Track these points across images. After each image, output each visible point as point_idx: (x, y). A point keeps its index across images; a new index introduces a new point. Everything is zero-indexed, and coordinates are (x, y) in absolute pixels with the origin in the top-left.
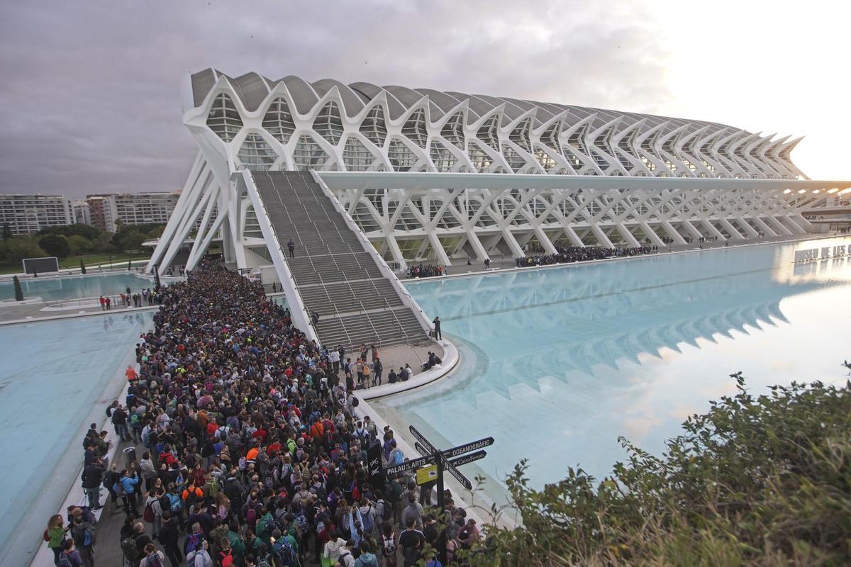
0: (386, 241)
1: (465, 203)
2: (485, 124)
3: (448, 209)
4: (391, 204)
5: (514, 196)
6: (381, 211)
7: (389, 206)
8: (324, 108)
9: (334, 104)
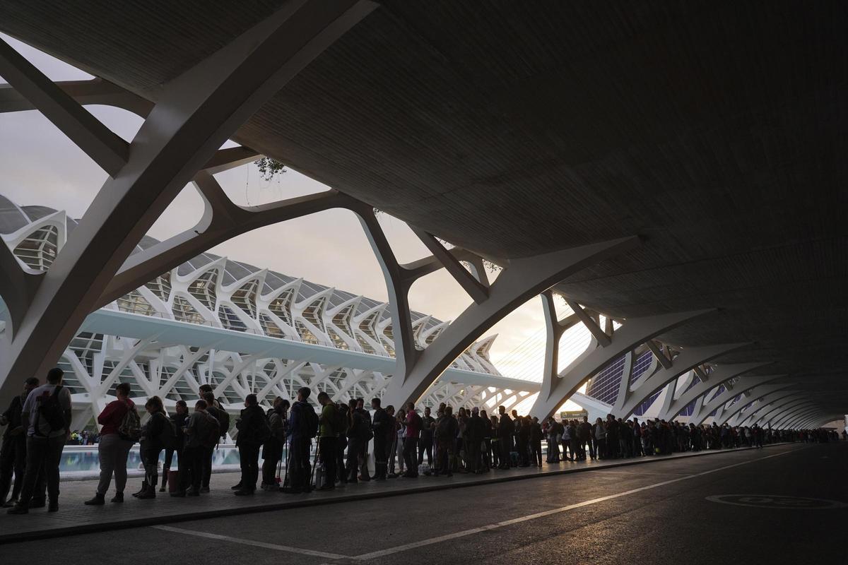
0: (91, 409)
1: (207, 374)
2: (242, 288)
3: (183, 378)
4: (107, 363)
5: (268, 373)
6: (90, 371)
7: (105, 365)
8: (37, 232)
9: (55, 229)
